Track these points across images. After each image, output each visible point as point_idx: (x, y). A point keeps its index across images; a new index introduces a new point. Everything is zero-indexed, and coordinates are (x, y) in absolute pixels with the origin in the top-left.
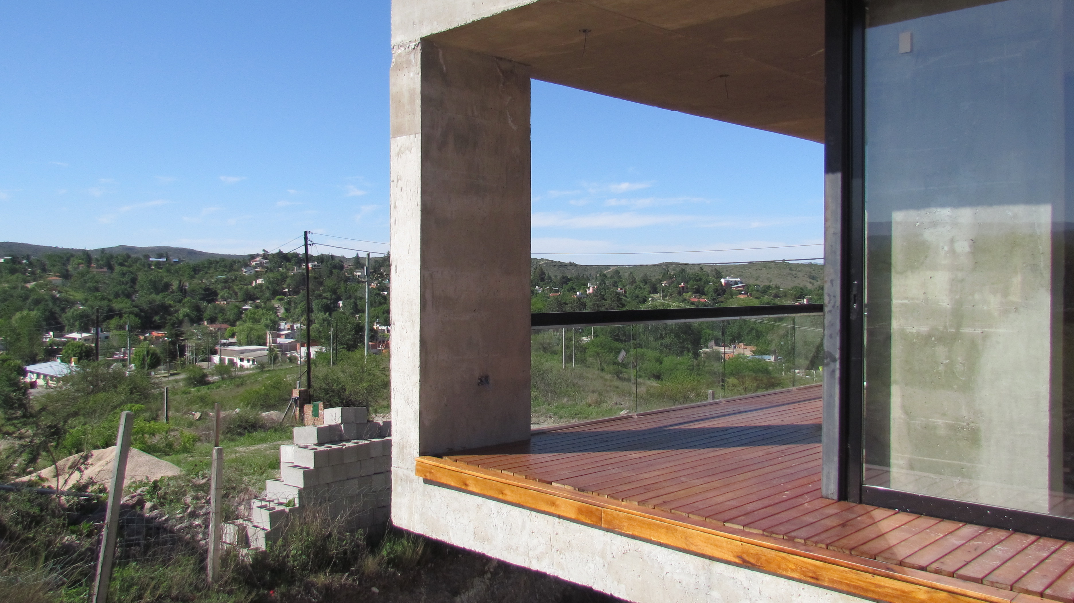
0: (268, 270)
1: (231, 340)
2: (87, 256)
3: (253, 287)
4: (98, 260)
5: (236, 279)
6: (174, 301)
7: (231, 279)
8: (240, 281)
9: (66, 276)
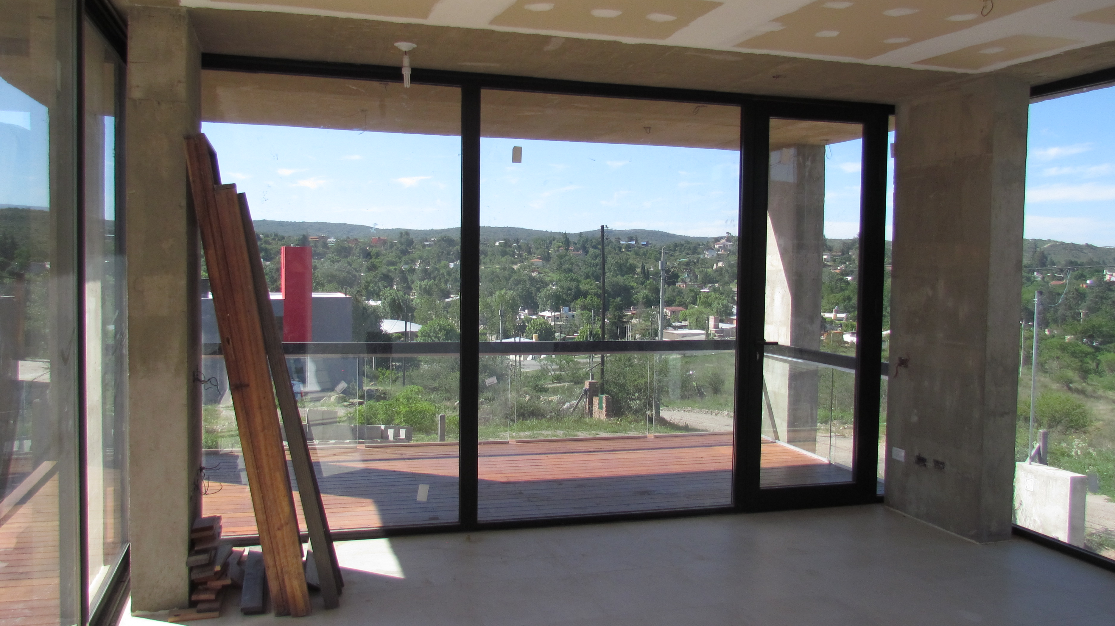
0: (730, 252)
1: (684, 323)
2: (566, 239)
3: (713, 270)
4: (575, 244)
5: (698, 262)
6: (637, 283)
7: (693, 261)
8: (702, 264)
9: (547, 258)
